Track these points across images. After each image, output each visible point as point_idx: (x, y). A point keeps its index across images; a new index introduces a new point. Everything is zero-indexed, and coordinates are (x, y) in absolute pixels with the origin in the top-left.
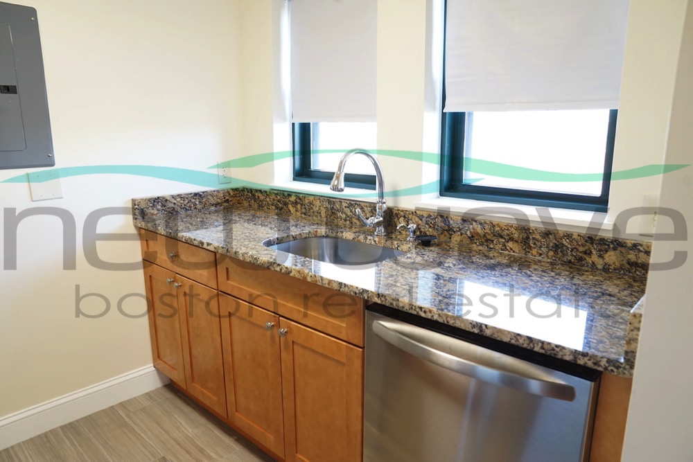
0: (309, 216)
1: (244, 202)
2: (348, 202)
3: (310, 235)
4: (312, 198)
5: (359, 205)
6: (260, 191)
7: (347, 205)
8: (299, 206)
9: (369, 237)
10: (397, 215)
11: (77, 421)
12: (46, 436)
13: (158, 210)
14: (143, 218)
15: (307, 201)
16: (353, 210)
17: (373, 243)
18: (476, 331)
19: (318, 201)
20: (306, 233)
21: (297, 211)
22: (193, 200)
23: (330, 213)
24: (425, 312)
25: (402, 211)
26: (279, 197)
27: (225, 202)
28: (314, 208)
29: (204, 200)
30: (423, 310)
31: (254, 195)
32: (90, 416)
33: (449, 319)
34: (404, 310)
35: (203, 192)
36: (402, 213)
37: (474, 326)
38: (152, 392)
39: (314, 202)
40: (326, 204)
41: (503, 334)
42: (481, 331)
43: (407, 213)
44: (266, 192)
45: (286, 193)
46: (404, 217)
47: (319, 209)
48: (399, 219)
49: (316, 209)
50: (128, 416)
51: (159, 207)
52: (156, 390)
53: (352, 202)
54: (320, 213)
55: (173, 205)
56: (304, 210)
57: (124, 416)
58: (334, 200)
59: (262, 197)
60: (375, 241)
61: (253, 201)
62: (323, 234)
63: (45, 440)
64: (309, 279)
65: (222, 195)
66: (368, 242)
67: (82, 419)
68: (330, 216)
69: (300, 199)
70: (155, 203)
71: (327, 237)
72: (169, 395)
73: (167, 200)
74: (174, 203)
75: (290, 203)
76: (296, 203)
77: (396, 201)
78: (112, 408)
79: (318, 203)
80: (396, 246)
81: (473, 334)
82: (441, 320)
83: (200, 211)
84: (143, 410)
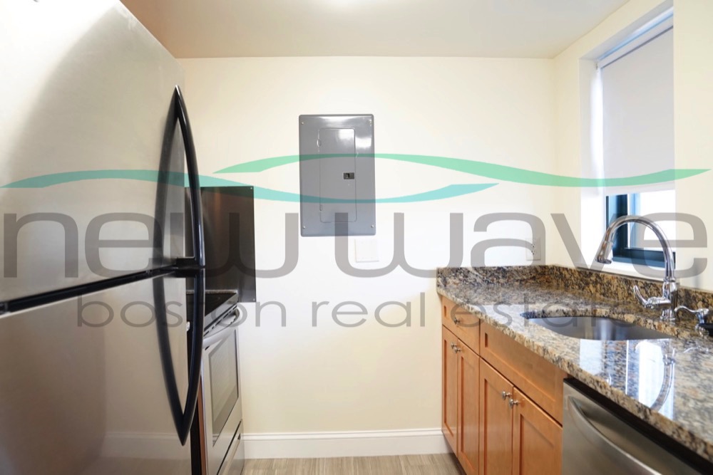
0: (608, 297)
1: (554, 281)
2: (644, 281)
3: (587, 314)
4: (610, 276)
5: (655, 285)
6: (566, 269)
7: (642, 285)
8: (598, 286)
9: (649, 321)
10: (695, 298)
11: (367, 457)
12: (342, 460)
13: (460, 280)
14: (445, 286)
15: (605, 281)
16: (649, 291)
17: (652, 328)
18: (641, 416)
19: (616, 280)
20: (582, 311)
21: (597, 291)
22: (496, 274)
23: (626, 294)
24: (601, 387)
25: (701, 293)
26: (581, 276)
27: (531, 278)
28: (612, 288)
29: (508, 275)
30: (600, 384)
31: (561, 274)
32: (378, 457)
33: (620, 399)
34: (586, 383)
35: (508, 267)
36: (700, 297)
37: (640, 410)
38: (436, 455)
39: (612, 281)
40: (623, 284)
41: (665, 423)
42: (646, 417)
43: (706, 296)
44: (571, 270)
45: (588, 272)
46: (703, 301)
47: (617, 289)
48: (697, 303)
49: (613, 289)
50: (406, 467)
51: (461, 277)
52: (441, 454)
53: (648, 282)
54: (617, 294)
55: (475, 277)
56: (603, 291)
57: (403, 466)
58: (630, 279)
59: (568, 276)
60: (654, 326)
61: (560, 280)
62: (604, 314)
63: (340, 462)
64: (526, 345)
65: (528, 272)
66: (648, 326)
67: (372, 457)
68: (627, 298)
69: (600, 278)
70: (458, 273)
71: (608, 318)
72: (449, 463)
73: (469, 271)
74: (477, 275)
75: (591, 282)
76: (596, 283)
77: (697, 282)
78: (398, 457)
79: (615, 282)
80: (676, 333)
81: (638, 419)
82: (613, 399)
83: (502, 285)
84: (421, 467)
